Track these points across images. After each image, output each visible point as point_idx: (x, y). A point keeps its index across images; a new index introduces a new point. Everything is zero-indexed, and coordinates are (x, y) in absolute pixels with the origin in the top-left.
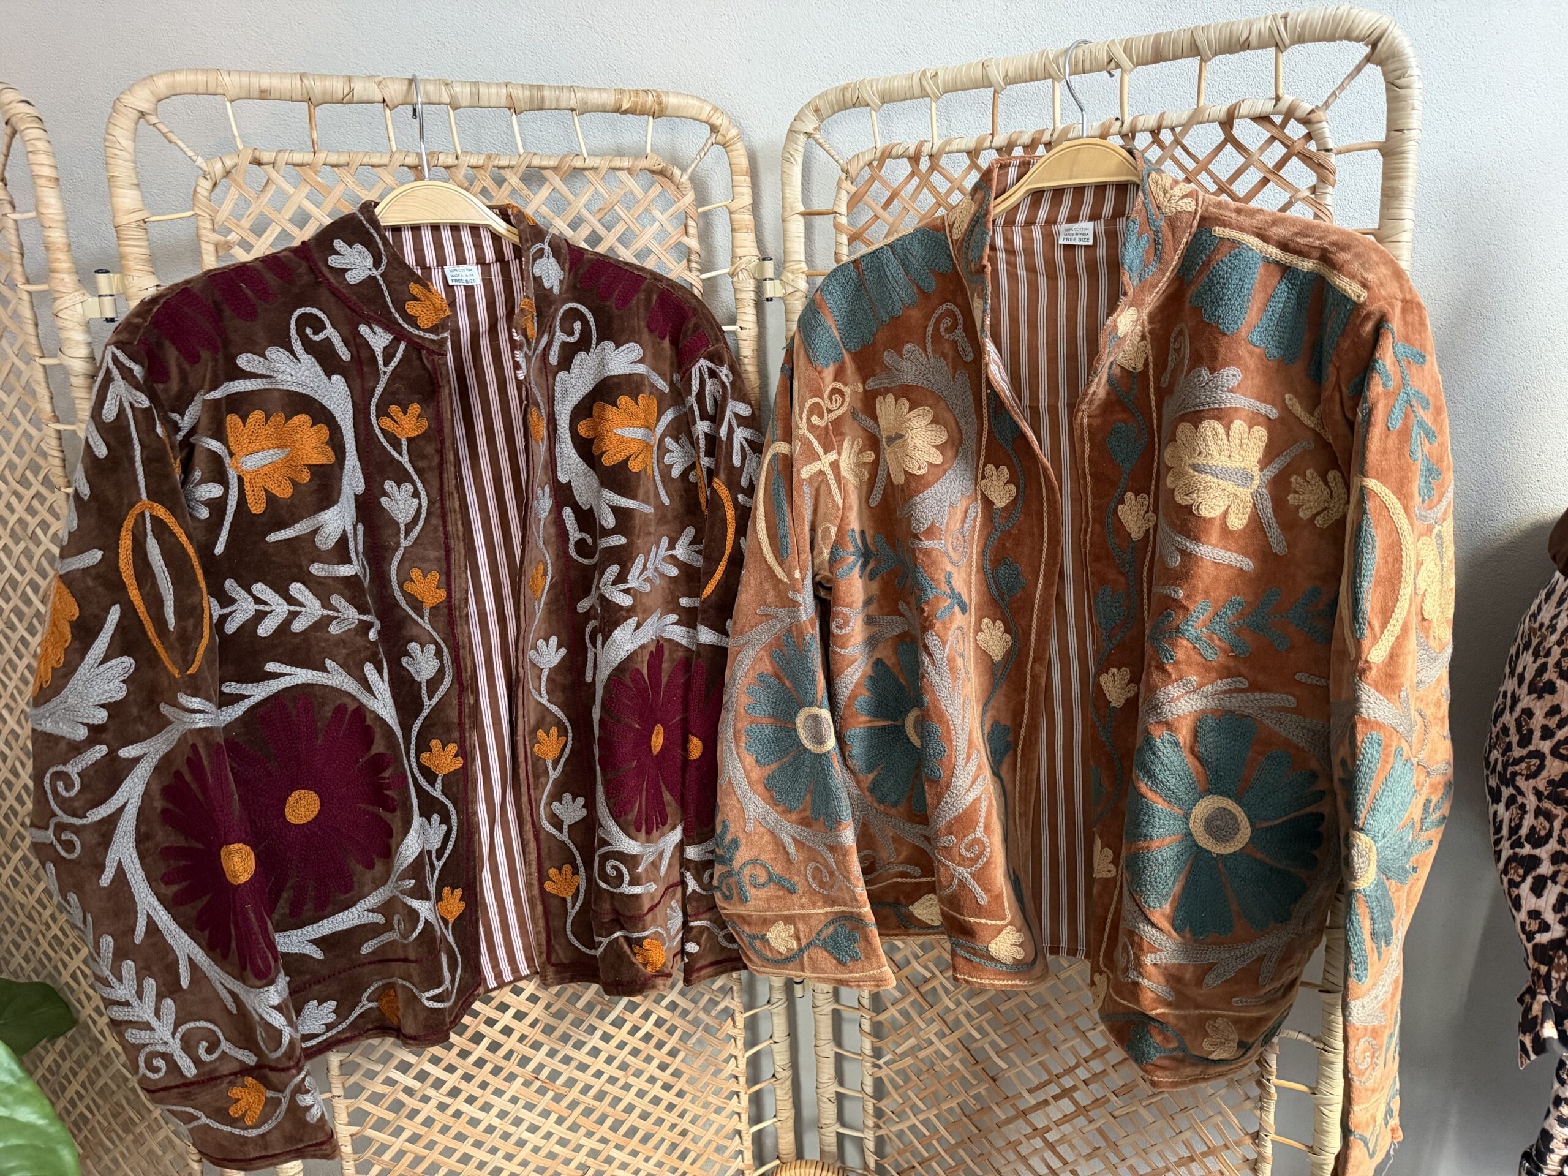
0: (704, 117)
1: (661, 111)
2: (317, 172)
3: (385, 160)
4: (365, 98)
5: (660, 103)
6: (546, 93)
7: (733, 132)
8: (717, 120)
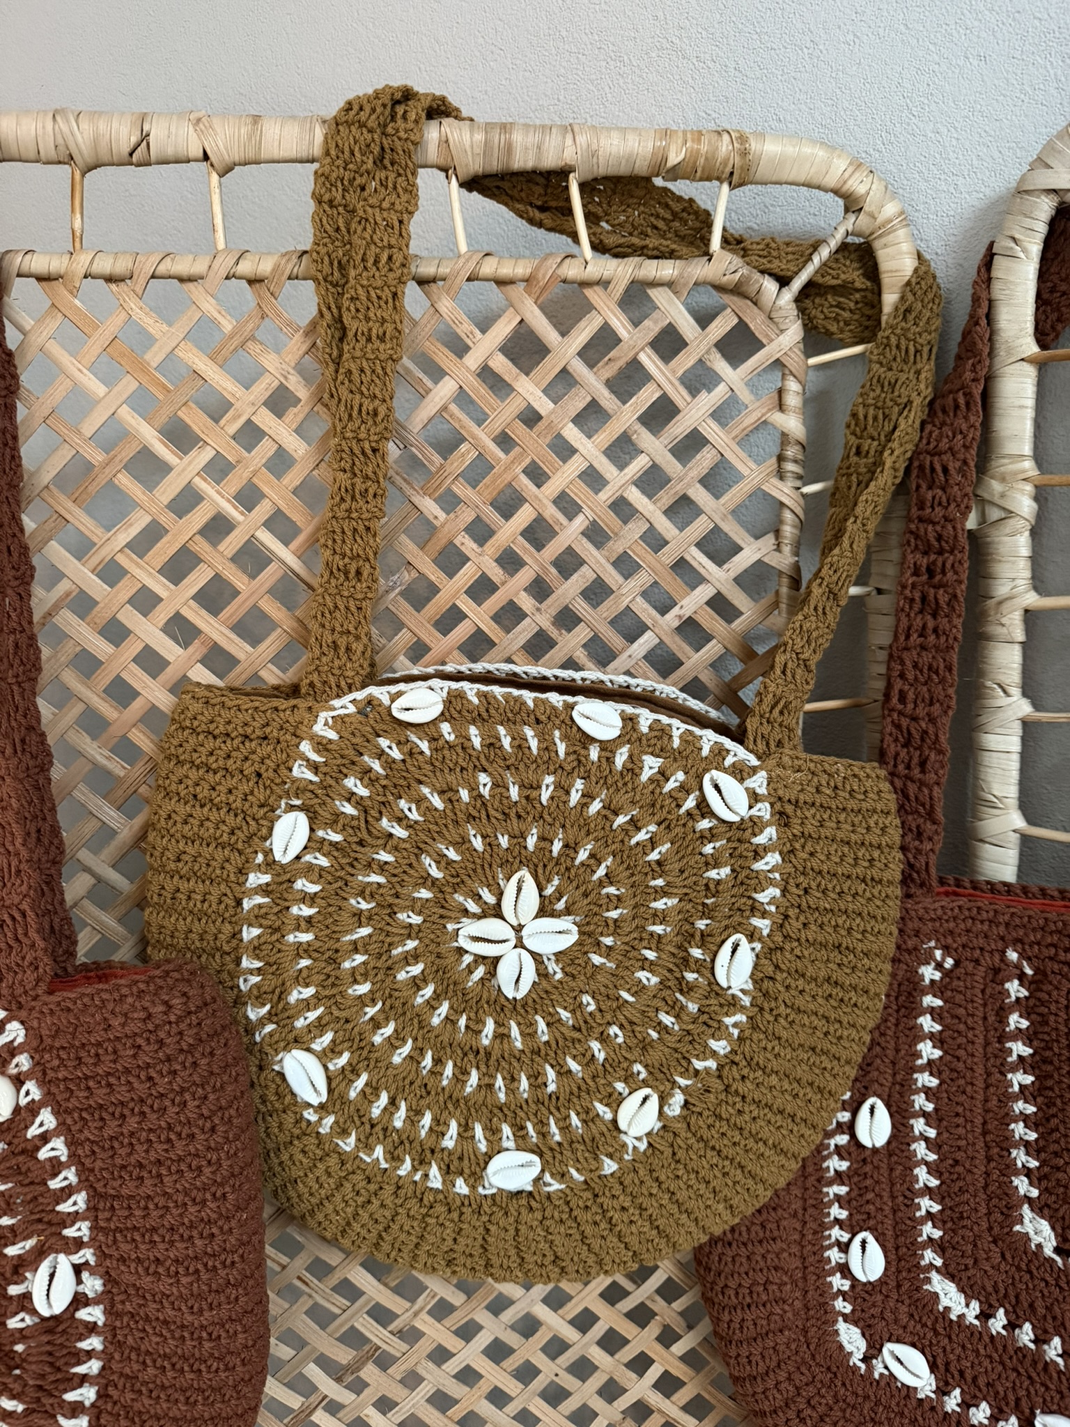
0: (831, 180)
1: (746, 169)
2: (74, 292)
3: (199, 267)
4: (170, 152)
5: (744, 153)
6: (518, 137)
7: (890, 209)
8: (858, 185)
